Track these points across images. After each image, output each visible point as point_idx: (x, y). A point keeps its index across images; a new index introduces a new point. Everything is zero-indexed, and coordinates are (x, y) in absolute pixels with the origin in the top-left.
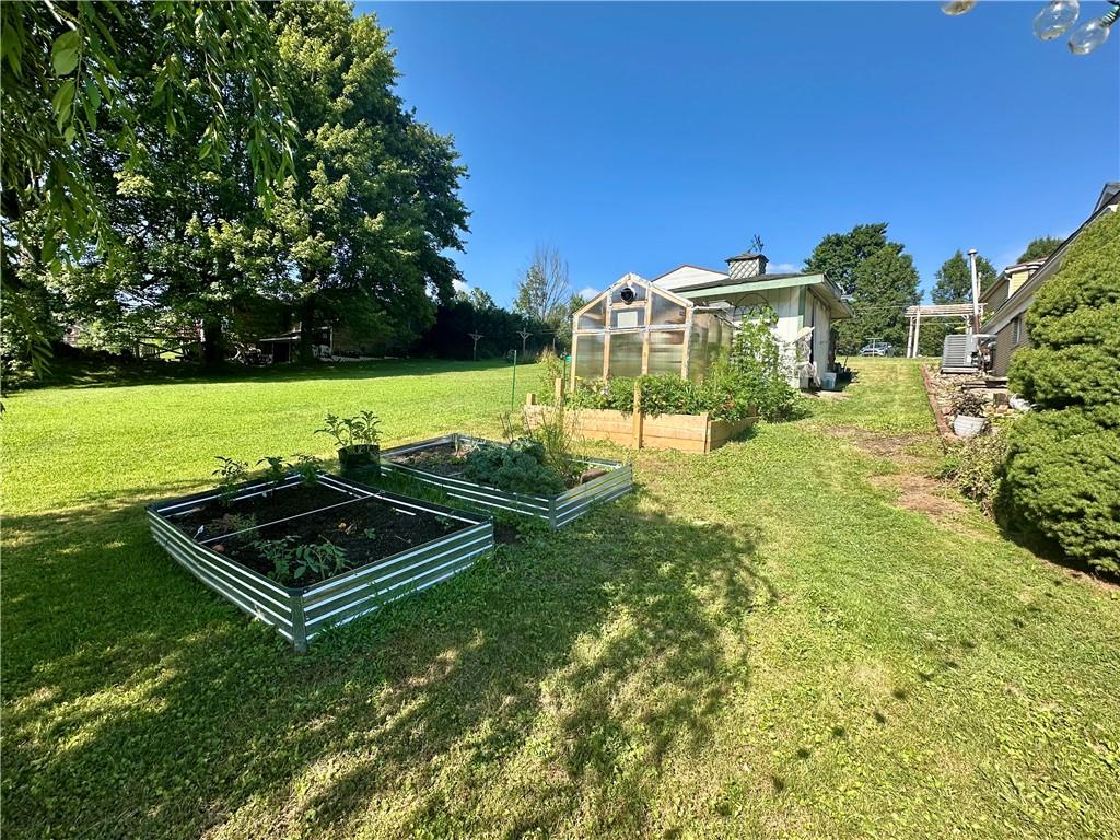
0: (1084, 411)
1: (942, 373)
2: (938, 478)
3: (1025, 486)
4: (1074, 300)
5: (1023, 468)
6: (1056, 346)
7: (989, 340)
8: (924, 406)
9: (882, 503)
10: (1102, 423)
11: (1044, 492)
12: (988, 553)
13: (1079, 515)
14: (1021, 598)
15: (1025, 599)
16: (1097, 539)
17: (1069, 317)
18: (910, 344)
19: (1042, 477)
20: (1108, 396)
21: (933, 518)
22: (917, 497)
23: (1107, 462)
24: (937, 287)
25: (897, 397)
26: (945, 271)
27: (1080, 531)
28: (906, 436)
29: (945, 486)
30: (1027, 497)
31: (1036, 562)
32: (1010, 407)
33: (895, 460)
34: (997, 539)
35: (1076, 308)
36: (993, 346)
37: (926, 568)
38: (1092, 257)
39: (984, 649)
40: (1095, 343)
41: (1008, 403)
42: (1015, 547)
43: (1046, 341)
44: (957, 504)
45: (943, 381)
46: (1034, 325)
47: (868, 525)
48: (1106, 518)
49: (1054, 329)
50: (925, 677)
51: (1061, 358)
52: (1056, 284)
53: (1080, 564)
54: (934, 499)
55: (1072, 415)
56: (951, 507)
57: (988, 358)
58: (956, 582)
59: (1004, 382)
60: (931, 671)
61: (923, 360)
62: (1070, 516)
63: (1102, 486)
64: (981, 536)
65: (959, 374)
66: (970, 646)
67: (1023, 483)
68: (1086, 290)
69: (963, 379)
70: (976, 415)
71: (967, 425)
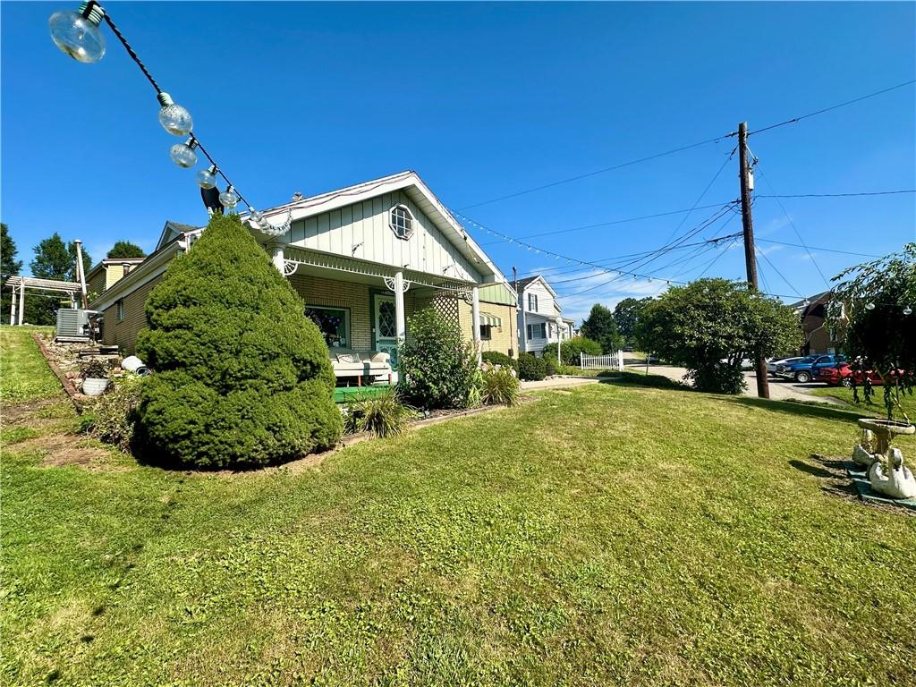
0: (186, 370)
1: (57, 341)
2: (79, 433)
3: (157, 424)
4: (175, 300)
5: (155, 411)
6: (167, 329)
7: (97, 316)
8: (46, 372)
9: (29, 468)
10: (195, 377)
11: (169, 425)
12: (135, 478)
13: (189, 436)
14: (163, 500)
15: (165, 500)
16: (199, 447)
17: (173, 311)
18: (13, 312)
19: (167, 416)
20: (197, 360)
21: (84, 467)
22: (61, 454)
23: (201, 400)
24: (36, 261)
25: (13, 364)
26: (43, 248)
27: (190, 445)
28: (35, 402)
29: (87, 438)
30: (159, 431)
31: (167, 474)
32: (122, 369)
33: (30, 426)
34: (137, 467)
35: (175, 306)
36: (101, 320)
37: (90, 507)
38: (181, 276)
39: (149, 544)
40: (188, 329)
41: (120, 366)
42: (150, 469)
43: (161, 325)
44: (99, 450)
45: (59, 348)
46: (152, 314)
47: (19, 492)
48: (203, 433)
49: (164, 318)
50: (114, 587)
51: (171, 337)
52: (163, 289)
53: (191, 466)
54: (79, 452)
55: (180, 374)
56: (95, 454)
57: (97, 330)
58: (117, 509)
59: (115, 350)
60: (118, 580)
61: (33, 329)
62: (184, 437)
63: (199, 414)
64: (125, 469)
65: (74, 342)
66: (140, 547)
67: (155, 422)
68: (181, 295)
69: (77, 347)
70: (101, 377)
71: (94, 386)
